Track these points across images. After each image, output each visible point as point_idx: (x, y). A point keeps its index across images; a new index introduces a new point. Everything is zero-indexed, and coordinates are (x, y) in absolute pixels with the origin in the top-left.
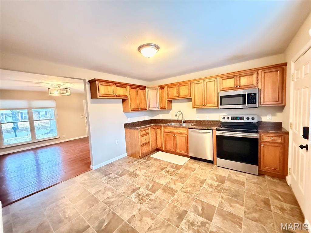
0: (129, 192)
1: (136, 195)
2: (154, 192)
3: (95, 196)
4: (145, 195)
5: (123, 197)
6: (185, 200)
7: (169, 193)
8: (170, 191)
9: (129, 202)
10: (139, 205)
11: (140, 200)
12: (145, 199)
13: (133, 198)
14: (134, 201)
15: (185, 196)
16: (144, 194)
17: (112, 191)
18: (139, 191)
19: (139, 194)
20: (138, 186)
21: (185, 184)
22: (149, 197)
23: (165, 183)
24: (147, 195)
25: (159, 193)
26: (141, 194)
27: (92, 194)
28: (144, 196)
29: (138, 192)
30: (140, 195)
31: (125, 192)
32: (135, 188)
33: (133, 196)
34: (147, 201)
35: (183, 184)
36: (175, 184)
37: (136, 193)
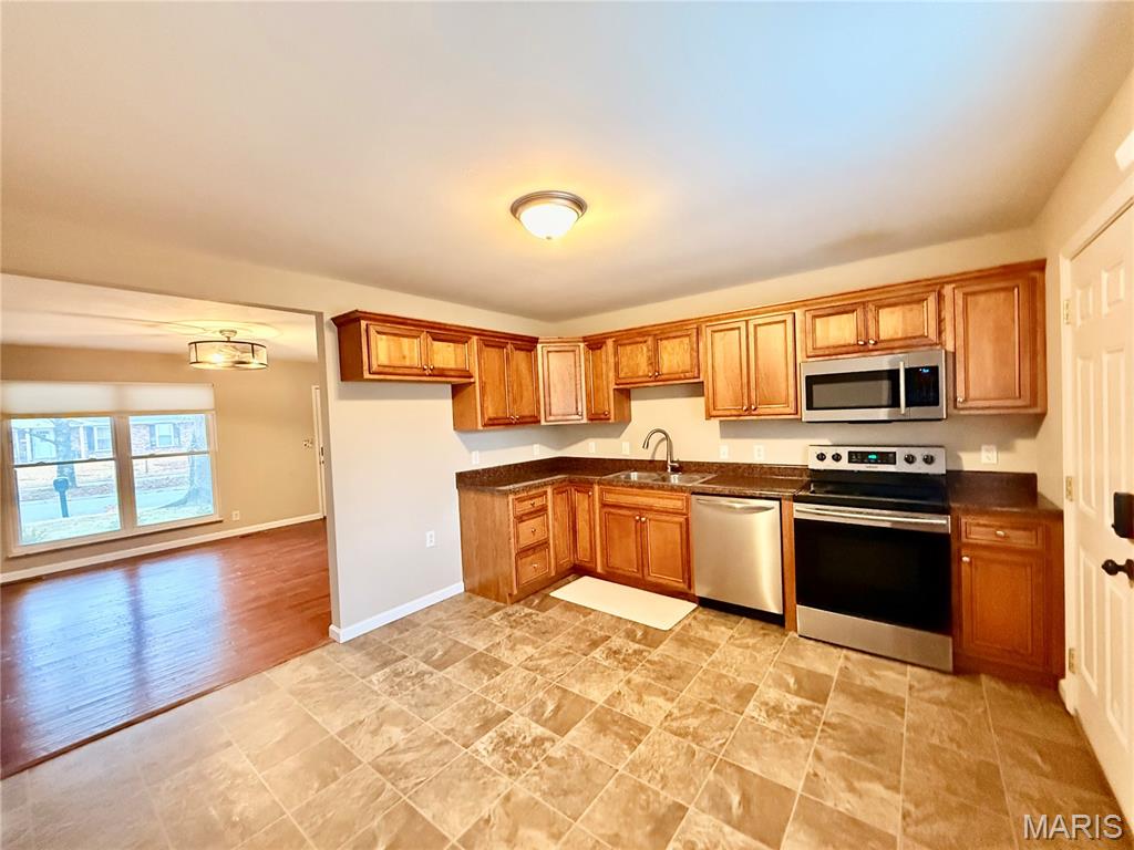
0: (469, 729)
1: (495, 741)
2: (562, 730)
3: (343, 742)
4: (528, 740)
5: (446, 749)
6: (678, 763)
7: (617, 734)
8: (621, 726)
9: (466, 766)
10: (505, 779)
11: (509, 762)
12: (529, 757)
13: (484, 753)
14: (488, 763)
15: (676, 746)
16: (525, 738)
17: (407, 724)
18: (508, 727)
19: (507, 737)
20: (501, 707)
21: (677, 700)
22: (544, 751)
23: (605, 698)
24: (534, 741)
25: (579, 734)
26: (513, 737)
27: (332, 733)
28: (525, 747)
29: (504, 729)
30: (508, 742)
31: (453, 730)
32: (490, 714)
33: (483, 744)
34: (535, 764)
35: (672, 700)
36: (640, 701)
37: (495, 735)
